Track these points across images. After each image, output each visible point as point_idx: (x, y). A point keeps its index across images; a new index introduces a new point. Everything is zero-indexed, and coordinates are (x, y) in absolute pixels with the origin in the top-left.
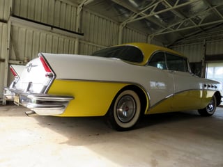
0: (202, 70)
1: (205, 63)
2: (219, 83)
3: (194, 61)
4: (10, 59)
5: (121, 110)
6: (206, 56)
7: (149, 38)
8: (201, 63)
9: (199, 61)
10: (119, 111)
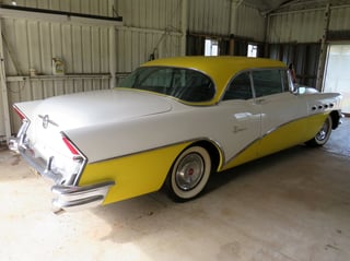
0: (321, 56)
1: (326, 44)
2: (338, 94)
3: (309, 40)
4: (7, 75)
5: (182, 174)
6: (328, 32)
7: (234, 4)
8: (319, 44)
9: (316, 40)
10: (180, 176)
